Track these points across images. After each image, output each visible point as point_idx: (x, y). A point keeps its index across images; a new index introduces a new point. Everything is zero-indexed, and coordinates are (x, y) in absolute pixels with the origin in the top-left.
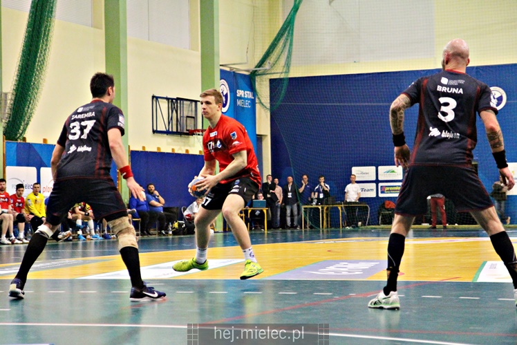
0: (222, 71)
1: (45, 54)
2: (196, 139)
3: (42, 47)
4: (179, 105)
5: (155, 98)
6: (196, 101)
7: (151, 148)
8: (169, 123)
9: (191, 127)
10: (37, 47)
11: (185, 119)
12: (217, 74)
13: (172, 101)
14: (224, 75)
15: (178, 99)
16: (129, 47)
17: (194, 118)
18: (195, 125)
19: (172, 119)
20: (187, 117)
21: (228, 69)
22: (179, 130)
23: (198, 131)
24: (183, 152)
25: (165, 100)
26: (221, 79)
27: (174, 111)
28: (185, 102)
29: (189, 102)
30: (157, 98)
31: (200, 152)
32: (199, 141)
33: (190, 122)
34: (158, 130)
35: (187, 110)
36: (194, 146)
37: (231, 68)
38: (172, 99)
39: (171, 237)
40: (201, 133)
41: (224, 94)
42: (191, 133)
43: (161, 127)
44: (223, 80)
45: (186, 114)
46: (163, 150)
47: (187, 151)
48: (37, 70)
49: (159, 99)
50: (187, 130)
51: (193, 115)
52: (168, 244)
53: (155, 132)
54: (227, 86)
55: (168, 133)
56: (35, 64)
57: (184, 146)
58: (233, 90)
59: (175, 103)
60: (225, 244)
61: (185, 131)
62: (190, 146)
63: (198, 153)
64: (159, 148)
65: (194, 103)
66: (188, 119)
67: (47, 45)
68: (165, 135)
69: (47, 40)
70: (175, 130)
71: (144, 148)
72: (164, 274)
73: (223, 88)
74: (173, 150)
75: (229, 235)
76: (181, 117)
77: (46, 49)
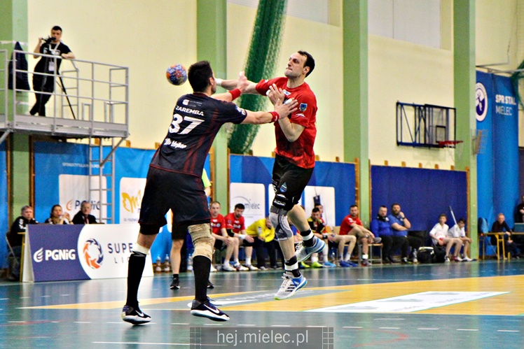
0: (478, 73)
1: (275, 55)
2: (447, 152)
3: (272, 48)
4: (427, 113)
5: (400, 105)
6: (447, 109)
7: (395, 162)
8: (416, 133)
9: (441, 139)
10: (266, 48)
11: (434, 129)
12: (473, 77)
13: (420, 109)
14: (481, 77)
15: (426, 106)
16: (371, 47)
17: (446, 128)
18: (447, 135)
19: (419, 129)
20: (437, 126)
21: (485, 71)
22: (427, 142)
23: (450, 142)
24: (432, 167)
25: (412, 108)
26: (477, 82)
27: (422, 120)
28: (435, 109)
29: (439, 110)
30: (402, 105)
31: (452, 167)
32: (450, 155)
33: (441, 133)
34: (404, 141)
35: (436, 119)
36: (444, 160)
37: (488, 69)
38: (420, 106)
39: (416, 265)
40: (453, 145)
41: (481, 99)
42: (441, 145)
43: (407, 139)
44: (479, 84)
45: (435, 123)
46: (408, 165)
47: (437, 166)
48: (266, 74)
49: (405, 107)
50: (437, 142)
51: (444, 124)
52: (413, 273)
53: (399, 144)
54: (484, 90)
55: (414, 145)
56: (263, 66)
57: (433, 160)
58: (491, 96)
59: (423, 110)
60: (481, 275)
61: (434, 143)
62: (440, 160)
63: (449, 168)
64: (403, 163)
65: (445, 111)
66: (438, 128)
67: (276, 45)
68: (411, 148)
69: (277, 40)
70: (422, 142)
71: (386, 162)
72: (406, 308)
73: (479, 92)
74: (420, 165)
75: (485, 264)
76: (429, 126)
77: (275, 50)
